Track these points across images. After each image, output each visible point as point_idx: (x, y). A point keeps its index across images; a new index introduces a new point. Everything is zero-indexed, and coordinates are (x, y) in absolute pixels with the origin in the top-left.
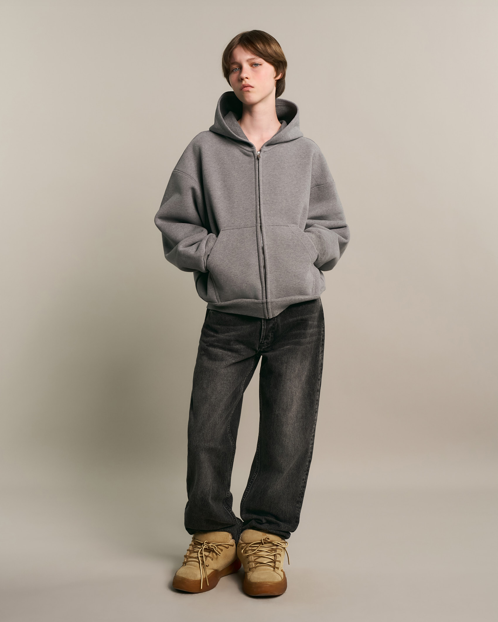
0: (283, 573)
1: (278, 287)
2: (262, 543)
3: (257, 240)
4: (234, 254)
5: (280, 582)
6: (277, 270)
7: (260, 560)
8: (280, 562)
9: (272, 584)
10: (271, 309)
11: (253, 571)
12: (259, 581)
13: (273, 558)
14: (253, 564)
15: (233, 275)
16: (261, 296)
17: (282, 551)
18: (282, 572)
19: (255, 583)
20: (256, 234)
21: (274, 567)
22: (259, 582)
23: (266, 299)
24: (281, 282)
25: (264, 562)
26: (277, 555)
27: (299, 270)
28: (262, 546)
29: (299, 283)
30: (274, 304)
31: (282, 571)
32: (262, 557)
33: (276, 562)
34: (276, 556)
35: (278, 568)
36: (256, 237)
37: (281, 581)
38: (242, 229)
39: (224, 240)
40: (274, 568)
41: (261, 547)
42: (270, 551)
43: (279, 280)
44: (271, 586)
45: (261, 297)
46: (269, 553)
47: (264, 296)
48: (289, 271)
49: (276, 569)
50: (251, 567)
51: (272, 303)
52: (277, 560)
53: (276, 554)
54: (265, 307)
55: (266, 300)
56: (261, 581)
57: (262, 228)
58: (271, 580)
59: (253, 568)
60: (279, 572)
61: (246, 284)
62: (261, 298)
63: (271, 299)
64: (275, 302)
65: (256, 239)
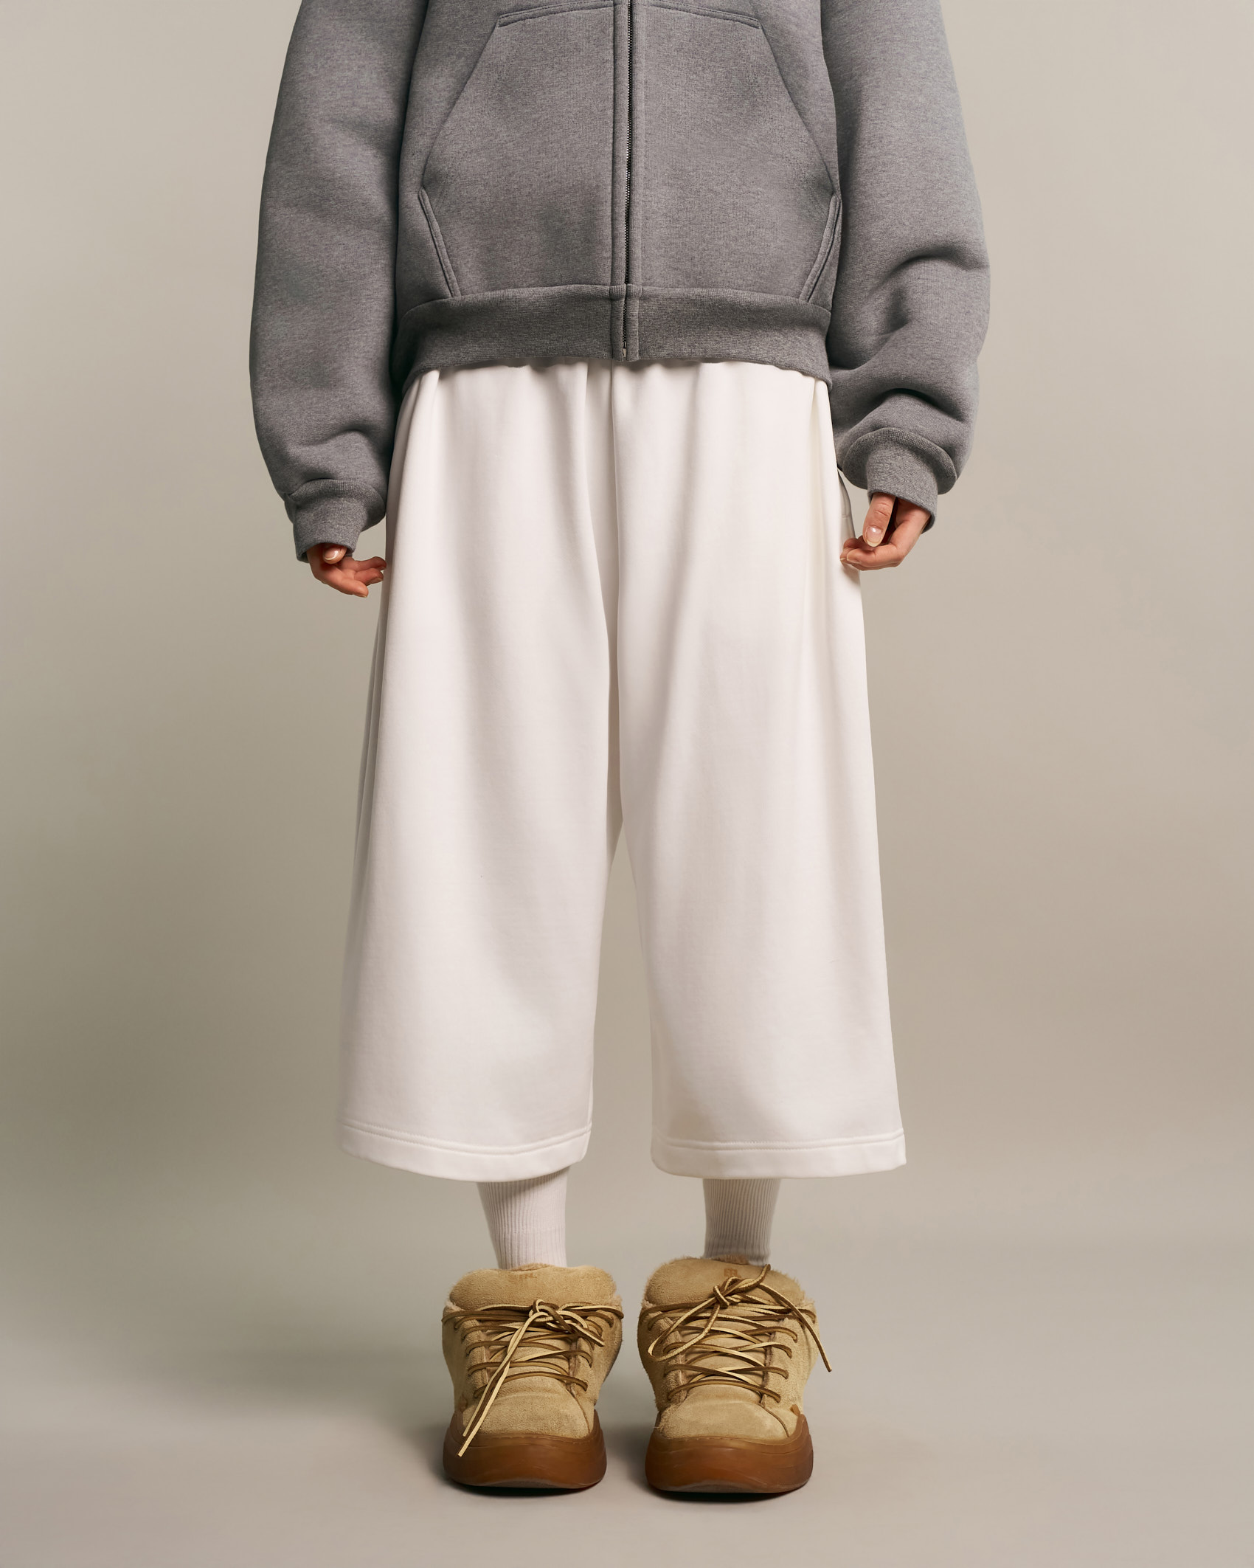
0: (795, 1417)
1: (671, 243)
2: (718, 1301)
3: (615, 62)
4: (529, 110)
5: (774, 1442)
6: (671, 182)
7: (708, 1363)
8: (785, 1374)
9: (743, 1446)
10: (640, 323)
11: (678, 1402)
12: (693, 1433)
13: (759, 1359)
14: (681, 1375)
15: (516, 186)
16: (608, 269)
17: (795, 1341)
18: (791, 1413)
19: (681, 1442)
20: (611, 37)
21: (762, 1392)
22: (693, 1437)
23: (627, 281)
24: (685, 226)
25: (724, 1370)
26: (774, 1349)
27: (754, 189)
28: (719, 1315)
29: (749, 234)
30: (653, 305)
31: (794, 1410)
32: (715, 1352)
33: (770, 1373)
34: (771, 1352)
35: (776, 1397)
36: (612, 52)
37: (782, 1441)
38: (564, 14)
39: (503, 58)
40: (761, 1395)
41: (719, 1319)
42: (752, 1336)
43: (676, 216)
44: (739, 1453)
45: (609, 275)
46: (746, 1343)
47: (617, 271)
48: (716, 188)
49: (766, 1398)
50: (673, 1386)
51: (644, 298)
52: (774, 1365)
53: (770, 1346)
54: (619, 312)
55: (627, 287)
56: (702, 1432)
57: (634, 11)
58: (741, 1432)
59: (679, 1388)
60: (783, 1410)
61: (561, 220)
62: (607, 277)
63: (644, 285)
64: (658, 300)
65: (610, 58)
